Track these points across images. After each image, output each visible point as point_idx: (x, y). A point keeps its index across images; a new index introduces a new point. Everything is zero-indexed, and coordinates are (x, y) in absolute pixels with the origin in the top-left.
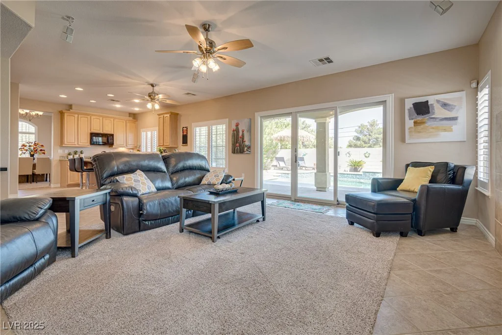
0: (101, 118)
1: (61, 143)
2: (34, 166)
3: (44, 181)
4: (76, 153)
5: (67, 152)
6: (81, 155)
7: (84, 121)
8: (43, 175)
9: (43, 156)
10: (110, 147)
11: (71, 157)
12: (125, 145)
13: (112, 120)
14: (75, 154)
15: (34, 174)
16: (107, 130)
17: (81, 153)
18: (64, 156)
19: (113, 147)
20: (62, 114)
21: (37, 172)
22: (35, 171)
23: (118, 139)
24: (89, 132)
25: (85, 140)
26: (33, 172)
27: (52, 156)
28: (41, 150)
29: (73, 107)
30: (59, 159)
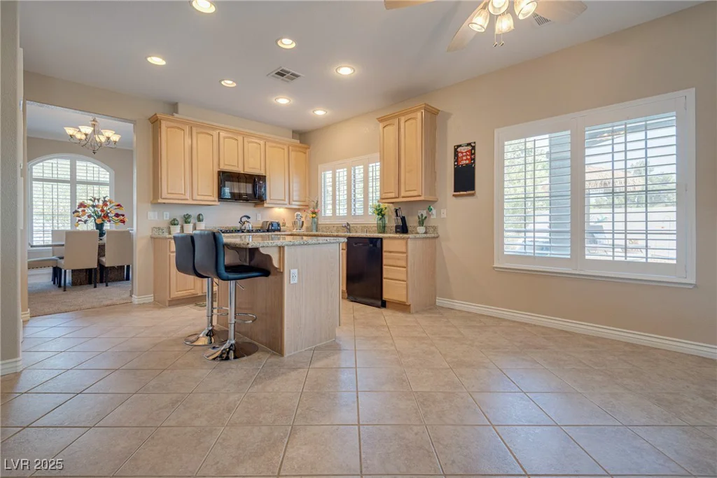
0: (240, 138)
1: (155, 196)
2: (102, 249)
3: (122, 280)
4: (187, 219)
5: (167, 216)
6: (198, 223)
7: (203, 144)
8: (122, 267)
9: (121, 227)
10: (256, 205)
11: (176, 231)
12: (287, 202)
13: (262, 142)
14: (186, 222)
15: (101, 266)
16: (252, 168)
17: (199, 219)
18: (161, 226)
19: (265, 205)
20: (155, 122)
21: (108, 262)
22: (103, 259)
23: (274, 188)
24: (216, 170)
25: (206, 188)
26: (99, 261)
27: (135, 228)
28: (117, 215)
29: (181, 108)
30: (149, 233)
